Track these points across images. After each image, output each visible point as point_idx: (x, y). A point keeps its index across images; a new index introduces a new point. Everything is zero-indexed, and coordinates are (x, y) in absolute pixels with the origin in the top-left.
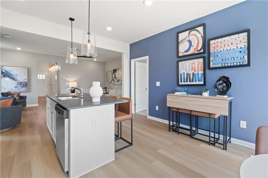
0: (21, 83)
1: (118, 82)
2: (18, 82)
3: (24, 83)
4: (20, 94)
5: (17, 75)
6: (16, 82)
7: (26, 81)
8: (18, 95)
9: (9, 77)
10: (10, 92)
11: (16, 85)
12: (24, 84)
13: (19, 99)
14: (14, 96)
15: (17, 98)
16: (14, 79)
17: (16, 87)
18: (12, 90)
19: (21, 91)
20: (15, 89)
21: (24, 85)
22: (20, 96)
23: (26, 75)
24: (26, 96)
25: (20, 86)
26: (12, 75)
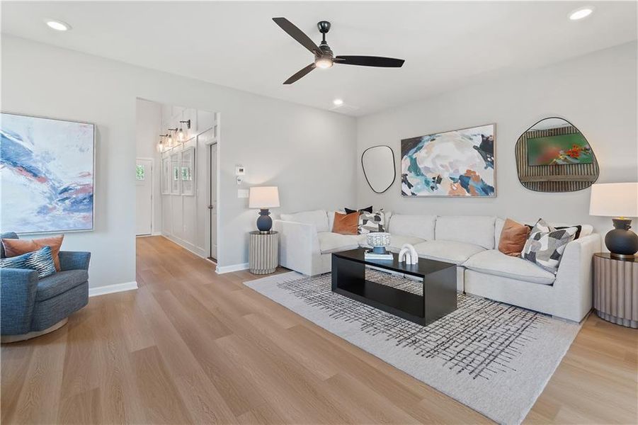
0: (66, 190)
1: (432, 188)
2: (54, 188)
3: (77, 191)
4: (60, 242)
5: (47, 157)
6: (45, 187)
7: (89, 181)
8: (53, 250)
9: (15, 164)
10: (14, 236)
11: (46, 202)
12: (81, 196)
13: (53, 274)
14: (27, 259)
15: (47, 267)
16: (34, 173)
17: (43, 210)
18: (25, 222)
19: (65, 228)
20: (39, 218)
21: (81, 202)
22: (61, 255)
23: (89, 155)
24: (90, 253)
25: (60, 206)
26: (29, 153)
